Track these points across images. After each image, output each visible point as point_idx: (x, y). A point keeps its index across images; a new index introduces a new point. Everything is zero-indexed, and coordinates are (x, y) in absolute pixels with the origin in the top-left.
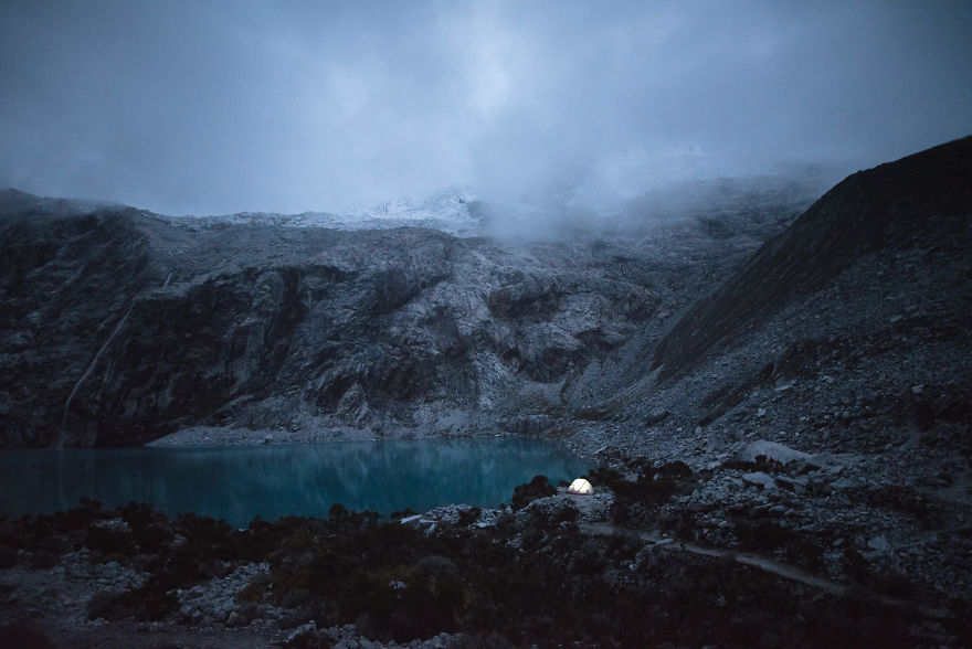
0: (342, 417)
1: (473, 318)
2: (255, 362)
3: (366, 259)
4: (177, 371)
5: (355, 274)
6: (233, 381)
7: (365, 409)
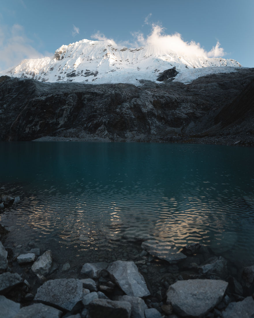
0: (98, 134)
1: (147, 108)
2: (66, 119)
3: (107, 90)
4: (41, 121)
5: (103, 94)
6: (59, 124)
7: (106, 132)
